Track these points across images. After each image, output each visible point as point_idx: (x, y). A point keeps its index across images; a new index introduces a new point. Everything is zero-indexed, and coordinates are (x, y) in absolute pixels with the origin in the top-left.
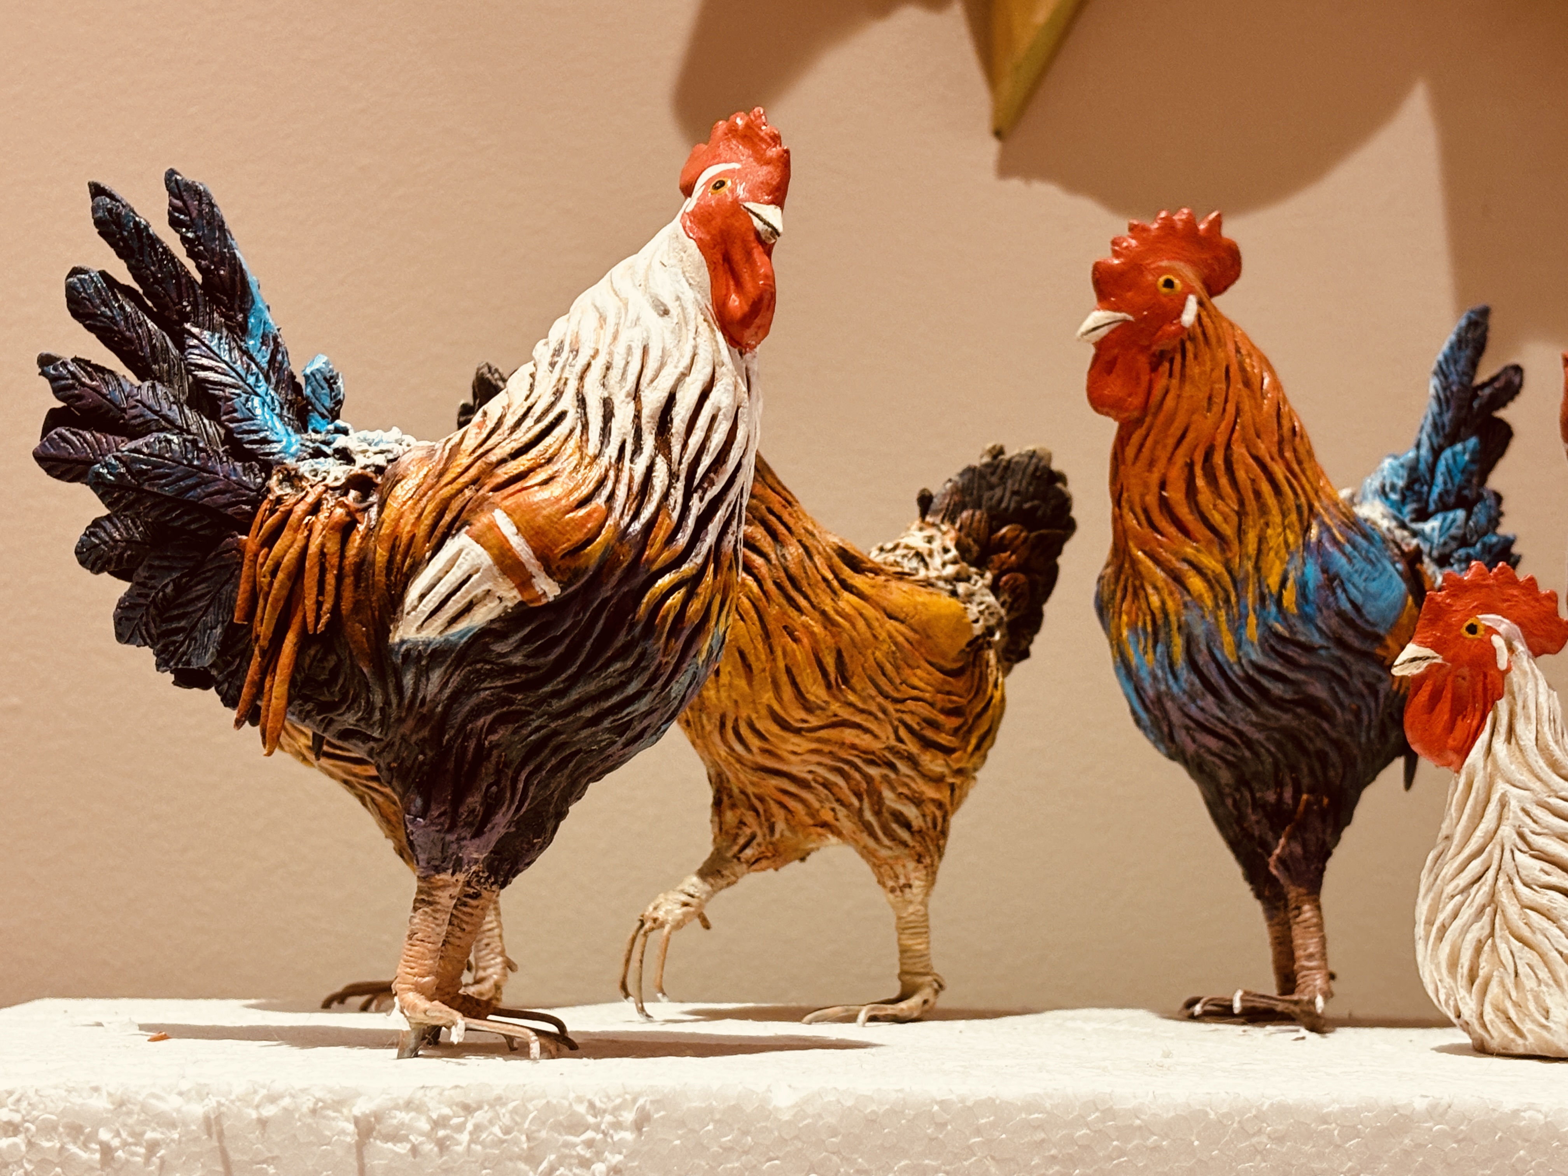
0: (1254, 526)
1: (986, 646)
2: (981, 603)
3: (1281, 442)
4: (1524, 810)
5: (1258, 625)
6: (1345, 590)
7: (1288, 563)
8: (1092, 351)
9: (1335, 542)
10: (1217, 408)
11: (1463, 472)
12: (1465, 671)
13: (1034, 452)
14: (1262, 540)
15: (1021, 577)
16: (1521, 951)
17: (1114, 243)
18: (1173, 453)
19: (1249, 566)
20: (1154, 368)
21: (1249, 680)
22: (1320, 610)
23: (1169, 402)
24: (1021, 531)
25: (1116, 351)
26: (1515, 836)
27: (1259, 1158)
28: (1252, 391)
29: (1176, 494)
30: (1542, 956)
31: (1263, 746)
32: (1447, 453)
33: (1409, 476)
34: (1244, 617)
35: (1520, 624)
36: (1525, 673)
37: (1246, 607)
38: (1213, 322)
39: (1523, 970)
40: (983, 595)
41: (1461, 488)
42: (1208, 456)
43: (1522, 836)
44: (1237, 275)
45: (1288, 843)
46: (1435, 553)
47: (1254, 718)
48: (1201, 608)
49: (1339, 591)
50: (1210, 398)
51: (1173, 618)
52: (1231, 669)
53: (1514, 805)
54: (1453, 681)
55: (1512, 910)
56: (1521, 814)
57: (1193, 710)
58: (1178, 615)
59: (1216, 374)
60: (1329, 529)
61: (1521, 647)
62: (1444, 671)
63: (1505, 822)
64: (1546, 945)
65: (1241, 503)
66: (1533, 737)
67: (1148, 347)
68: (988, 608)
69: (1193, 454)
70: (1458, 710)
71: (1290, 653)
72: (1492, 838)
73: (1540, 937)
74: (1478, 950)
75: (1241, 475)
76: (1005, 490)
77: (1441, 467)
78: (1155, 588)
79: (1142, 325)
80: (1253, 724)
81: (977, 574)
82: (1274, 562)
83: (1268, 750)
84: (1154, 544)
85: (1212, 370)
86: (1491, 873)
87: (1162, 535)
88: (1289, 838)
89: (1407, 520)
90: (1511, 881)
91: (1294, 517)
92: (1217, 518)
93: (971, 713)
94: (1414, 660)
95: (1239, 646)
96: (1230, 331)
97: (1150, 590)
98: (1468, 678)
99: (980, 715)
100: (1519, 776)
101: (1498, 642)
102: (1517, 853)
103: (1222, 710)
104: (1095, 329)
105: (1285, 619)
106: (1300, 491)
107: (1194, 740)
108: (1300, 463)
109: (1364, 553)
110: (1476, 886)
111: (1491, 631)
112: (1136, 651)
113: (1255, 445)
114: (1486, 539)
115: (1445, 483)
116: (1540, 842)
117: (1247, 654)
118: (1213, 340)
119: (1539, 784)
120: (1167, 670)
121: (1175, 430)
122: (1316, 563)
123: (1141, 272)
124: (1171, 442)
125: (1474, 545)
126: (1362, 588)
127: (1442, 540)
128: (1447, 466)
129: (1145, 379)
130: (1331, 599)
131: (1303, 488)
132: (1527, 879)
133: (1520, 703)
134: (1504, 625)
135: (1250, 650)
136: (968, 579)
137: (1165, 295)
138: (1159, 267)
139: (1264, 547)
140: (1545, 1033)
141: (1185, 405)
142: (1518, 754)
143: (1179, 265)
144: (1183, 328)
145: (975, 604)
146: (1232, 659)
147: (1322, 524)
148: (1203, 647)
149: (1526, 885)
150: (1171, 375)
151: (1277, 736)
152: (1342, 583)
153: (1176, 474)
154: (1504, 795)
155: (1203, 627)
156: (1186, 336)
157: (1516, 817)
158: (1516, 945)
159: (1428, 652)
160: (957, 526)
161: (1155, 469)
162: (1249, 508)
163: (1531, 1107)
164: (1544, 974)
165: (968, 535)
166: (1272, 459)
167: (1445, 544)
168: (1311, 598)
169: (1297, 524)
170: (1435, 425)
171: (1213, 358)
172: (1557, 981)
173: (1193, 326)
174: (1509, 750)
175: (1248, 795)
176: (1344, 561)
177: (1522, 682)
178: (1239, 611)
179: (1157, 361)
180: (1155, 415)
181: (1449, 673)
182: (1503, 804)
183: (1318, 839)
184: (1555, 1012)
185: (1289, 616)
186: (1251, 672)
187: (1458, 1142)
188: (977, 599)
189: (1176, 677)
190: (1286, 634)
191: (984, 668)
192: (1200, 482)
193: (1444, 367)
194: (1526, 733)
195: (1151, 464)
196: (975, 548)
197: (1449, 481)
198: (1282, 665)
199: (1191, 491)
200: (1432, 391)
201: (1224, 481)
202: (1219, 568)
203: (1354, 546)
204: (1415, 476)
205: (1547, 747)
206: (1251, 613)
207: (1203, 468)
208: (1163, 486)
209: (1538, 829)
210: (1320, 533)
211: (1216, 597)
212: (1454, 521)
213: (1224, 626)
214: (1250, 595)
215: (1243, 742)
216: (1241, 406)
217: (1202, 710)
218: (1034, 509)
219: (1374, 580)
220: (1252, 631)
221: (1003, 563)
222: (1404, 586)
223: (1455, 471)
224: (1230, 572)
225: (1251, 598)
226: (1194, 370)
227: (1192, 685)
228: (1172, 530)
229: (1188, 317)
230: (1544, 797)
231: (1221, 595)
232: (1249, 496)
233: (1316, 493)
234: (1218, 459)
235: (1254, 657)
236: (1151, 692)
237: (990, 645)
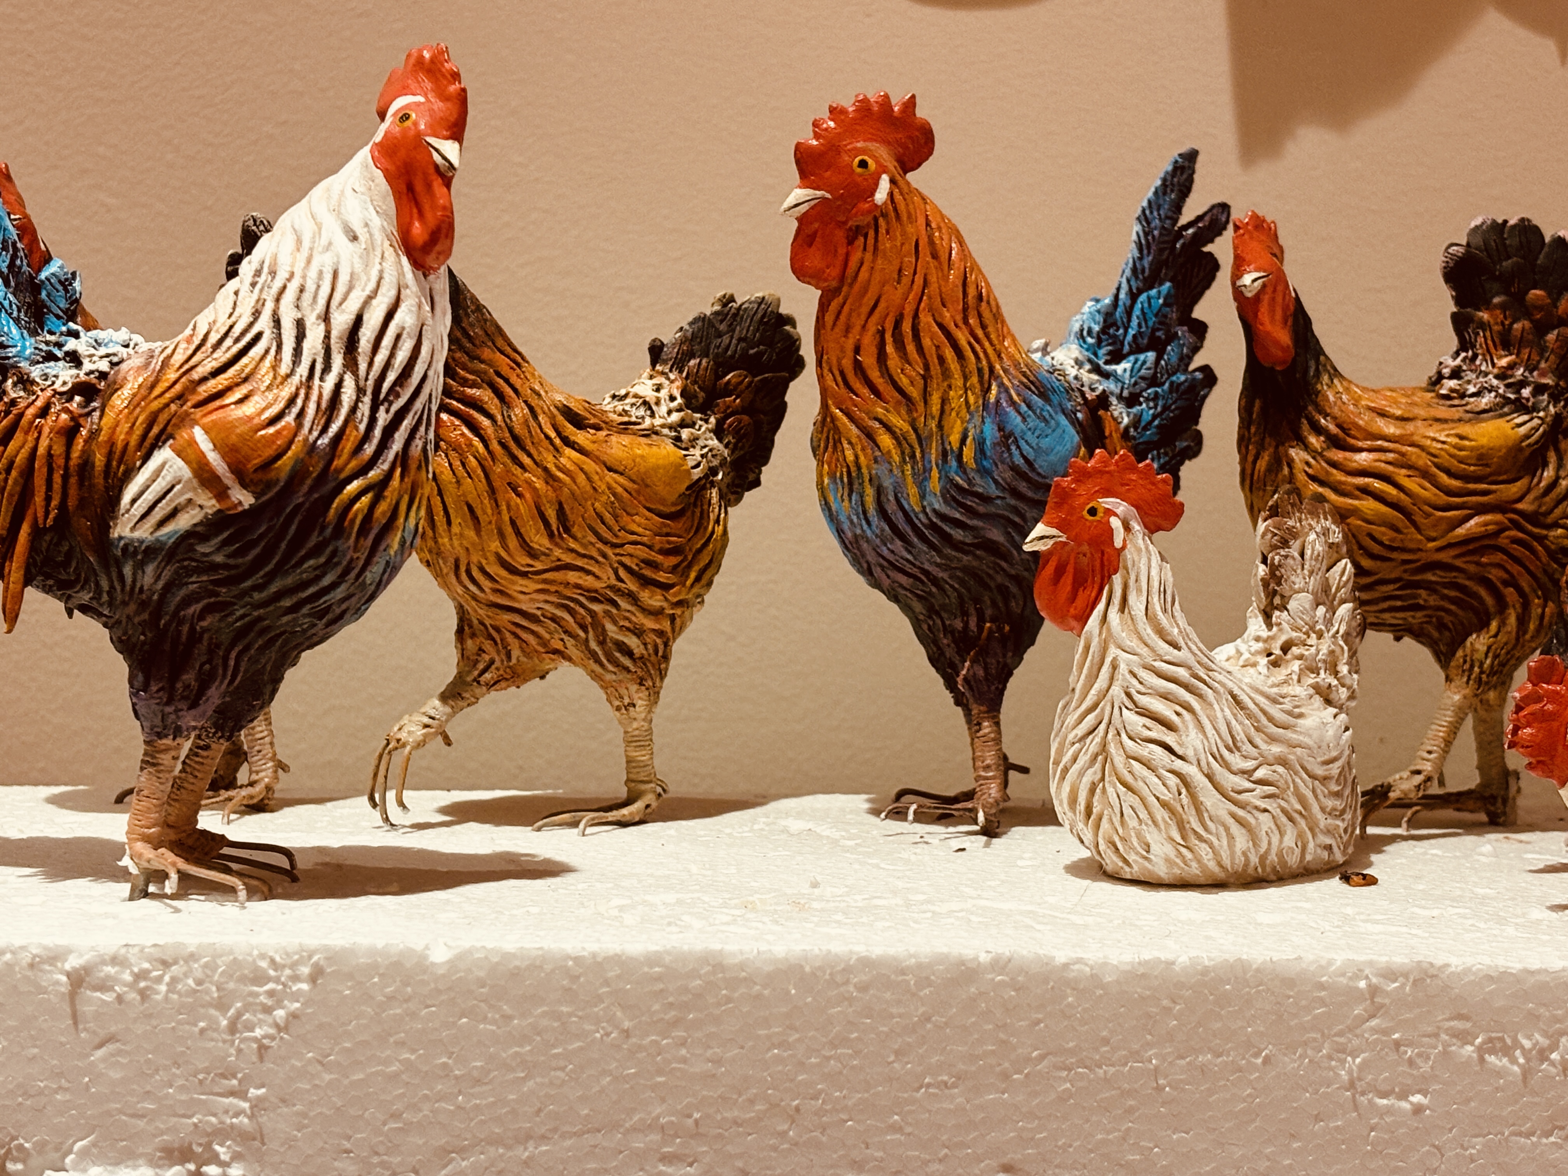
0: (938, 389)
1: (708, 486)
2: (705, 446)
3: (965, 309)
4: (1131, 672)
5: (940, 478)
6: (1018, 447)
7: (968, 422)
8: (795, 224)
9: (1013, 403)
10: (905, 281)
11: (1156, 315)
12: (1085, 548)
13: (763, 298)
14: (944, 401)
15: (745, 418)
16: (1126, 794)
17: (816, 124)
18: (866, 321)
19: (933, 425)
20: (851, 242)
21: (933, 526)
22: (996, 465)
23: (863, 275)
24: (746, 377)
25: (816, 225)
26: (1123, 695)
27: (846, 1003)
28: (940, 263)
29: (868, 359)
30: (1142, 799)
31: (948, 583)
32: (1143, 297)
33: (1105, 321)
34: (927, 470)
35: (1137, 507)
36: (1139, 550)
37: (930, 462)
38: (905, 199)
39: (1127, 811)
40: (706, 439)
41: (1154, 330)
42: (898, 324)
43: (1129, 695)
44: (930, 152)
45: (971, 666)
46: (1126, 393)
47: (938, 560)
48: (890, 463)
49: (1013, 448)
50: (900, 271)
51: (865, 471)
52: (917, 518)
53: (1123, 668)
54: (1076, 558)
55: (1119, 760)
56: (1129, 677)
57: (885, 552)
58: (869, 468)
59: (906, 247)
60: (1007, 390)
61: (1136, 526)
62: (1067, 548)
63: (1116, 683)
64: (1145, 791)
65: (927, 367)
66: (1143, 608)
67: (845, 223)
68: (711, 450)
69: (884, 322)
70: (1079, 582)
71: (969, 503)
72: (1105, 696)
73: (1141, 784)
74: (1092, 791)
75: (927, 342)
76: (732, 337)
77: (1137, 312)
78: (850, 443)
79: (839, 203)
80: (938, 565)
81: (701, 419)
82: (955, 421)
83: (952, 586)
84: (849, 404)
85: (902, 244)
86: (1103, 726)
87: (857, 395)
88: (973, 662)
89: (1101, 363)
90: (1119, 734)
91: (975, 379)
92: (904, 381)
93: (690, 550)
94: (1042, 538)
95: (923, 497)
96: (922, 206)
97: (846, 446)
98: (1088, 555)
99: (700, 551)
100: (1128, 643)
101: (1115, 523)
102: (1124, 709)
103: (910, 552)
104: (796, 205)
105: (965, 472)
106: (982, 355)
107: (888, 577)
108: (984, 327)
109: (1038, 411)
110: (1091, 737)
111: (1109, 512)
112: (835, 498)
113: (941, 315)
114: (1174, 378)
115: (1140, 326)
116: (1143, 700)
117: (931, 504)
118: (904, 218)
119: (1146, 649)
120: (862, 516)
121: (869, 300)
122: (993, 422)
123: (839, 153)
124: (865, 310)
125: (1163, 384)
126: (1034, 445)
127: (1133, 380)
128: (1142, 309)
129: (842, 251)
130: (1006, 455)
131: (985, 352)
132: (1131, 733)
133: (1133, 577)
134: (1121, 507)
135: (934, 500)
136: (692, 425)
137: (860, 175)
138: (855, 149)
139: (947, 408)
140: (1146, 864)
141: (877, 277)
142: (1130, 622)
143: (873, 145)
144: (876, 205)
145: (698, 447)
146: (917, 509)
147: (1001, 385)
148: (891, 498)
149: (1131, 738)
150: (865, 249)
151: (959, 574)
152: (1016, 441)
153: (869, 342)
154: (1115, 659)
155: (891, 480)
156: (880, 213)
157: (1124, 679)
158: (1122, 789)
159: (1054, 531)
160: (684, 374)
161: (850, 335)
162: (933, 373)
163: (1079, 961)
164: (1143, 815)
165: (695, 382)
166: (956, 326)
167: (1136, 384)
168: (988, 454)
169: (978, 386)
170: (1134, 270)
171: (904, 234)
172: (1155, 823)
173: (885, 203)
174: (1121, 619)
175: (939, 622)
176: (1019, 419)
177: (1136, 559)
178: (924, 465)
179: (854, 234)
180: (851, 285)
181: (1072, 550)
182: (1114, 667)
183: (998, 662)
184: (1154, 847)
185: (968, 471)
186: (935, 520)
187: (1016, 990)
188: (701, 443)
189: (869, 523)
190: (966, 486)
191: (706, 507)
192: (890, 349)
193: (1147, 212)
194: (1137, 604)
195: (847, 330)
196: (701, 395)
197: (1143, 324)
198: (961, 513)
199: (882, 357)
200: (1134, 237)
201: (911, 348)
202: (906, 427)
203: (1029, 407)
204: (1110, 321)
205: (1155, 616)
206: (934, 466)
207: (893, 335)
208: (857, 350)
209: (1143, 690)
210: (999, 393)
211: (903, 453)
212: (1144, 362)
213: (910, 480)
214: (933, 451)
215: (929, 580)
216: (929, 277)
217: (892, 552)
218: (760, 354)
219: (1047, 436)
220: (935, 484)
221: (728, 407)
222: (1077, 439)
223: (1150, 315)
224: (915, 430)
225: (934, 455)
226: (886, 244)
227: (883, 530)
228: (865, 391)
229: (881, 196)
230: (1149, 660)
231: (907, 451)
232: (934, 361)
233: (999, 356)
234: (907, 327)
235: (937, 506)
236: (849, 534)
237: (713, 484)
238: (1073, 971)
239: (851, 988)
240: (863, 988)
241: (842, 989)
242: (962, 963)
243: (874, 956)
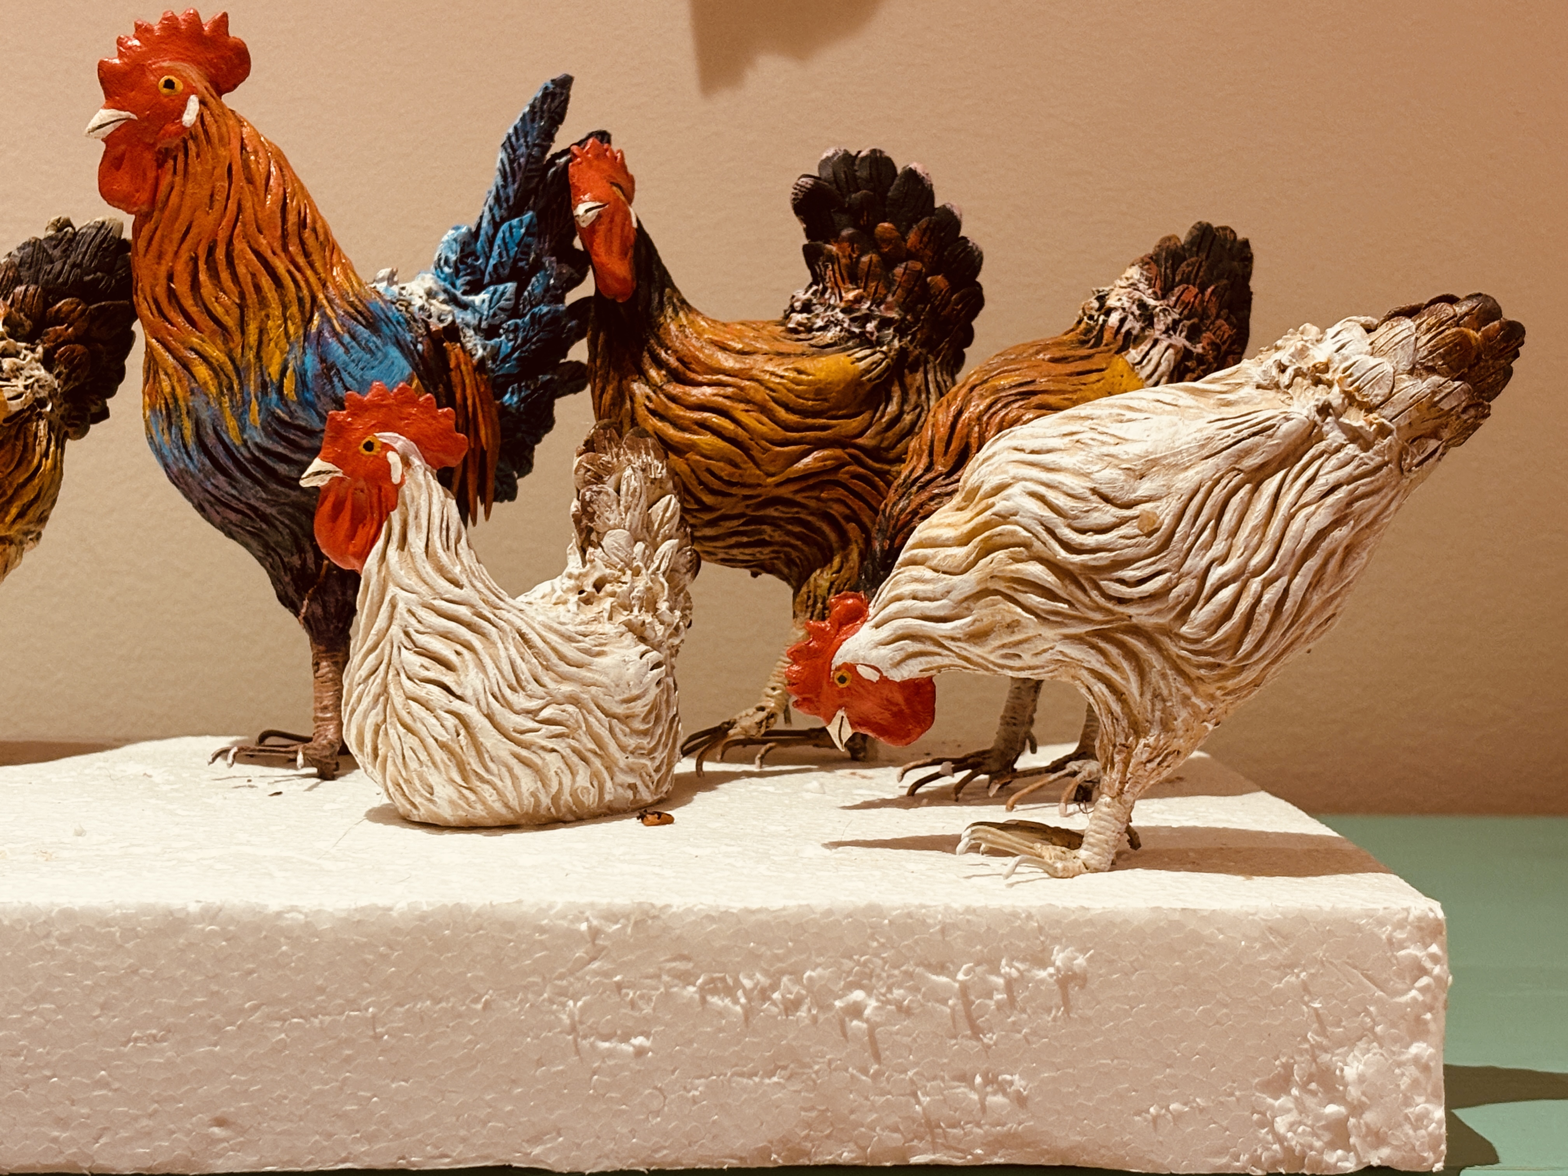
0: (255, 319)
1: (34, 418)
2: (31, 377)
3: (284, 236)
4: (409, 611)
5: (259, 411)
6: (341, 379)
7: (288, 353)
8: (103, 146)
9: (335, 334)
10: (218, 206)
11: (518, 245)
12: (362, 484)
13: (104, 223)
14: (262, 331)
15: (79, 347)
16: (406, 735)
17: (120, 42)
18: (179, 247)
19: (251, 355)
20: (160, 165)
21: (255, 460)
22: (319, 397)
23: (174, 199)
24: (78, 305)
25: (123, 147)
26: (402, 635)
27: (49, 956)
28: (255, 188)
29: (182, 287)
30: (422, 741)
31: (277, 519)
32: (505, 226)
33: (462, 250)
34: (246, 403)
35: (417, 442)
36: (419, 486)
37: (249, 394)
38: (216, 122)
39: (408, 753)
40: (32, 369)
41: (516, 261)
42: (211, 251)
43: (407, 634)
44: (246, 73)
45: (309, 606)
46: (484, 325)
47: (264, 496)
48: (207, 395)
49: (336, 380)
50: (212, 196)
51: (182, 403)
52: (238, 451)
53: (401, 607)
54: (353, 494)
55: (398, 700)
56: (406, 615)
57: (210, 488)
58: (185, 400)
59: (217, 172)
60: (329, 321)
61: (416, 462)
62: (345, 484)
63: (395, 622)
64: (424, 732)
65: (242, 295)
66: (422, 545)
67: (153, 145)
68: (37, 381)
69: (197, 249)
70: (357, 520)
71: (292, 437)
72: (385, 635)
73: (419, 725)
74: (376, 733)
75: (241, 270)
76: (65, 263)
77: (498, 241)
78: (166, 374)
79: (146, 124)
80: (264, 501)
81: (26, 348)
82: (274, 353)
83: (282, 523)
84: (164, 333)
85: (214, 168)
86: (383, 667)
87: (172, 325)
88: (310, 600)
89: (458, 293)
90: (398, 674)
91: (294, 309)
92: (219, 311)
94: (318, 473)
95: (242, 429)
96: (237, 130)
97: (163, 376)
98: (366, 491)
99: (24, 485)
100: (407, 581)
101: (393, 458)
102: (403, 649)
103: (234, 487)
104: (100, 127)
105: (286, 405)
106: (302, 284)
107: (218, 513)
108: (307, 255)
109: (363, 343)
110: (373, 678)
111: (387, 447)
112: (157, 432)
113: (257, 241)
114: (536, 310)
115: (500, 255)
116: (421, 639)
117: (251, 438)
118: (216, 140)
119: (425, 587)
120: (183, 450)
121: (180, 227)
122: (314, 354)
123: (143, 73)
124: (177, 236)
125: (525, 315)
126: (358, 376)
127: (492, 311)
128: (504, 238)
129: (151, 174)
130: (328, 387)
131: (307, 281)
132: (410, 674)
133: (412, 514)
134: (400, 442)
135: (254, 434)
136: (17, 354)
137: (166, 96)
138: (161, 68)
139: (265, 339)
140: (432, 806)
141: (188, 202)
142: (409, 559)
143: (179, 65)
144: (185, 128)
145: (22, 378)
146: (238, 443)
147: (324, 315)
148: (210, 431)
149: (409, 678)
150: (175, 172)
151: (290, 510)
152: (338, 372)
153: (181, 268)
154: (393, 598)
155: (209, 413)
156: (190, 134)
157: (402, 618)
158: (402, 730)
159: (330, 467)
160: (9, 302)
161: (163, 262)
162: (249, 302)
163: (293, 909)
164: (423, 757)
165: (20, 310)
166: (274, 253)
167: (495, 315)
168: (310, 386)
169: (298, 315)
170: (497, 198)
171: (216, 157)
172: (434, 763)
173: (194, 125)
174: (400, 557)
176: (341, 350)
177: (416, 494)
178: (243, 397)
179: (163, 156)
180: (162, 210)
181: (350, 485)
182: (393, 606)
184: (437, 789)
185: (290, 403)
186: (257, 454)
187: (227, 940)
188: (26, 373)
189: (190, 457)
190: (287, 418)
191: (30, 440)
192: (203, 277)
193: (513, 139)
194: (417, 542)
195: (160, 256)
196: (28, 323)
197: (504, 253)
198: (285, 448)
199: (195, 285)
200: (498, 165)
201: (225, 275)
202: (223, 358)
203: (353, 337)
204: (467, 250)
205: (436, 553)
206: (254, 399)
207: (207, 263)
208: (170, 278)
209: (422, 629)
210: (322, 323)
211: (220, 385)
212: (503, 293)
213: (228, 412)
214: (252, 383)
215: (258, 516)
216: (243, 202)
217: (217, 487)
218: (97, 281)
219: (373, 368)
220: (254, 416)
221: (60, 336)
223: (511, 245)
224: (233, 361)
225: (252, 387)
226: (195, 167)
227: (203, 465)
228: (180, 320)
229: (189, 117)
230: (429, 599)
231: (225, 382)
232: (250, 289)
233: (324, 286)
234: (220, 254)
235: (258, 440)
236: (175, 470)
237: (40, 416)
238: (287, 919)
239: (53, 941)
240: (66, 941)
241: (43, 943)
242: (171, 913)
243: (77, 908)
